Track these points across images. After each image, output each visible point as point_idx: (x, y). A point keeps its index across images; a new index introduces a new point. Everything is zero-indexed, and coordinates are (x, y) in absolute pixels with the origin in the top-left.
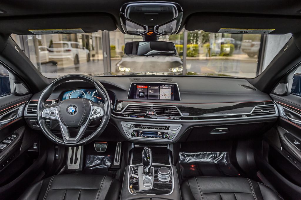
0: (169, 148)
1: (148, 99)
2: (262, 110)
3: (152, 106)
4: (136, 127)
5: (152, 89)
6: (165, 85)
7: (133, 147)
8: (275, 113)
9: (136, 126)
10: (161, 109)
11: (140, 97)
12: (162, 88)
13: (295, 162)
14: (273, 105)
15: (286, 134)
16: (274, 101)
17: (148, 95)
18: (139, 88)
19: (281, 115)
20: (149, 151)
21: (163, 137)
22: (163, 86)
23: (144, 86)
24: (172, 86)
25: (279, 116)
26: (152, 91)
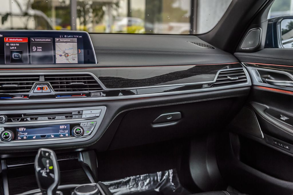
0: (82, 159)
1: (30, 64)
3: (42, 75)
4: (9, 121)
5: (37, 45)
6: (65, 36)
7: (4, 167)
8: (246, 81)
9: (10, 118)
10: (60, 79)
11: (13, 60)
12: (59, 42)
13: (287, 147)
14: (242, 69)
15: (266, 111)
16: (242, 63)
17: (30, 56)
18: (10, 43)
19: (255, 84)
20: (50, 154)
21: (71, 134)
22: (61, 37)
23: (21, 39)
24: (79, 37)
25: (253, 85)
26: (38, 48)
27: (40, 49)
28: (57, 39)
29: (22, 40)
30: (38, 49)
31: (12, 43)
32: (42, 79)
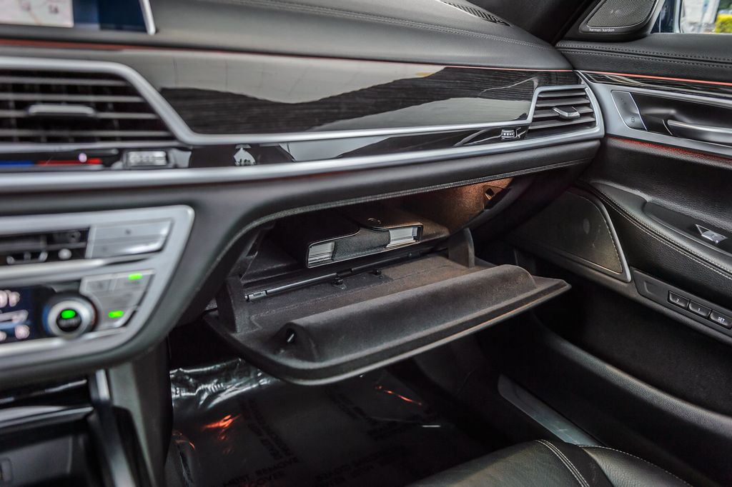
2: (555, 110)
8: (592, 124)
13: (720, 319)
14: (582, 90)
15: (644, 207)
16: (580, 72)
19: (614, 130)
25: (607, 136)
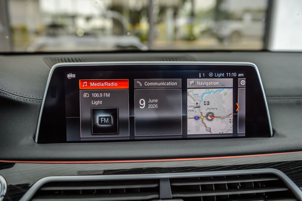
3: (165, 180)
5: (148, 94)
6: (211, 74)
11: (97, 130)
12: (195, 87)
17: (132, 119)
18: (90, 93)
22: (202, 77)
23: (115, 81)
24: (237, 75)
26: (150, 101)
27: (155, 103)
28: (190, 82)
29: (116, 84)
30: (151, 103)
31: (96, 92)
32: (165, 189)
